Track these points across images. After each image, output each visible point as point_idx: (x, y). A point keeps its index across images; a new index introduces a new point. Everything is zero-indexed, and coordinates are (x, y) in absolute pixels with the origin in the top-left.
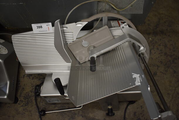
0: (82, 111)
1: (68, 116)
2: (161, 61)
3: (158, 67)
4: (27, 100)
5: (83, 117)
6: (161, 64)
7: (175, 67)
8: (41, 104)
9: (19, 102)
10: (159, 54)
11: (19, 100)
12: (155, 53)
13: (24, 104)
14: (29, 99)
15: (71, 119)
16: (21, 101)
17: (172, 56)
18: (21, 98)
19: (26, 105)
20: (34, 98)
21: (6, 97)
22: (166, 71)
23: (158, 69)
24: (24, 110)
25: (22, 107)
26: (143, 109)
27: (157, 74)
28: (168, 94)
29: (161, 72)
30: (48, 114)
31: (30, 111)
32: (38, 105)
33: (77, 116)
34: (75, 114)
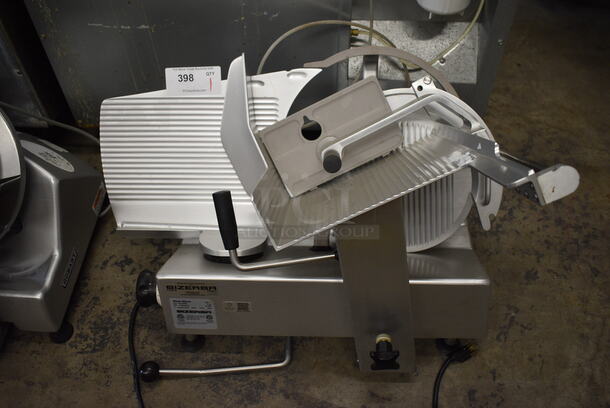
0: (286, 377)
1: (237, 392)
2: (546, 242)
3: (539, 256)
4: (102, 333)
5: (287, 396)
6: (548, 248)
7: (594, 258)
8: (148, 348)
9: (72, 339)
10: (540, 220)
11: (76, 331)
12: (525, 218)
13: (89, 346)
14: (110, 331)
15: (246, 402)
16: (80, 336)
17: (581, 227)
18: (82, 327)
19: (94, 350)
20: (126, 329)
21: (39, 296)
22: (565, 268)
23: (538, 261)
24: (85, 364)
25: (79, 355)
26: (498, 381)
27: (539, 275)
28: (582, 336)
29: (549, 271)
30: (165, 383)
31: (105, 370)
32: (138, 351)
33: (266, 393)
34: (262, 386)
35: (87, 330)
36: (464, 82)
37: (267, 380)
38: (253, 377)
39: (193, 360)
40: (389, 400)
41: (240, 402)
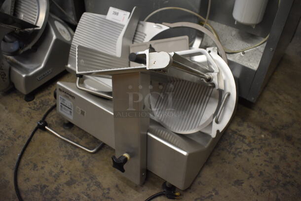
0: (89, 158)
1: (67, 152)
2: (261, 172)
3: (251, 176)
4: (41, 105)
5: (83, 165)
6: (259, 176)
7: (283, 194)
8: (51, 118)
9: (31, 102)
10: (265, 161)
11: (34, 100)
12: (258, 156)
13: (34, 107)
14: (45, 106)
15: (67, 157)
16: (35, 102)
17: (288, 176)
18: (37, 100)
19: (34, 110)
20: (50, 108)
21: (24, 76)
22: (261, 190)
23: (248, 179)
24: (27, 112)
25: (28, 109)
27: (243, 185)
29: (251, 186)
30: (46, 133)
31: (32, 118)
32: (47, 118)
33: (77, 159)
34: (77, 155)
35: (38, 102)
36: (250, 67)
37: (81, 154)
38: (77, 150)
39: (62, 131)
40: (122, 193)
41: (65, 156)
